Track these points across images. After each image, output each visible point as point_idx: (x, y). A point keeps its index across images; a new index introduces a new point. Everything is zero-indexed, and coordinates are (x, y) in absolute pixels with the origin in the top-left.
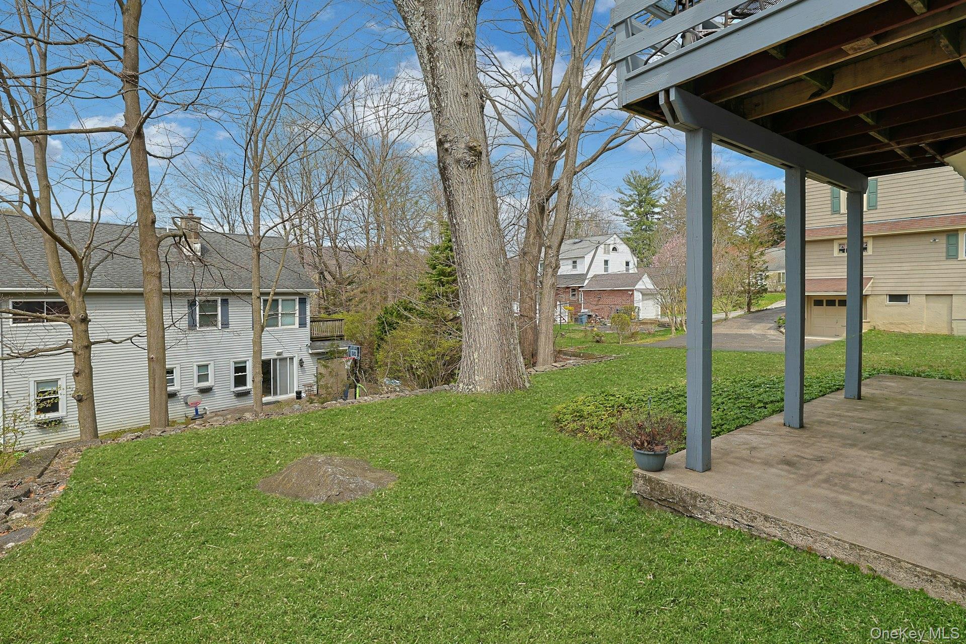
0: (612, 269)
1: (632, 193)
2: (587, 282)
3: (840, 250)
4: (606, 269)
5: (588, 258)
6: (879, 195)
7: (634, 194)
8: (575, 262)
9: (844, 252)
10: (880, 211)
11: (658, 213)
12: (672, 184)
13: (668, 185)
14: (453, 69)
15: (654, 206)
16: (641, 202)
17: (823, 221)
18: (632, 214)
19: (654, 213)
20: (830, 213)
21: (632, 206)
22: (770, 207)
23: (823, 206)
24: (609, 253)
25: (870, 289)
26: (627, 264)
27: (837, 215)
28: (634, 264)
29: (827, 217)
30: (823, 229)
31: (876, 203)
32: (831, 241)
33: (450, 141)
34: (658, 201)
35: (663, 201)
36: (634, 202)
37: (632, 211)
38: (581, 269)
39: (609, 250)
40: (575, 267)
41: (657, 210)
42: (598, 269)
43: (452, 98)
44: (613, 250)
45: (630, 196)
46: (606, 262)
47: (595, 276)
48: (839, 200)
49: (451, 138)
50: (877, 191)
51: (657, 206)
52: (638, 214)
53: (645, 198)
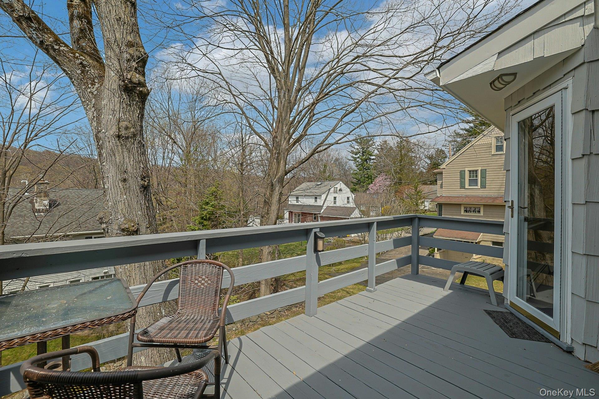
0: (339, 204)
1: (359, 147)
2: (322, 210)
3: (465, 211)
4: (335, 203)
5: (324, 197)
6: (487, 180)
7: (360, 148)
8: (316, 198)
9: (467, 212)
10: (488, 189)
11: (373, 159)
12: (382, 142)
13: (379, 143)
14: (113, 157)
15: (371, 155)
16: (363, 152)
17: (455, 192)
18: (358, 159)
19: (370, 159)
20: (459, 187)
21: (358, 155)
22: (435, 157)
23: (455, 183)
24: (337, 193)
25: (482, 237)
26: (348, 198)
27: (464, 189)
28: (352, 199)
29: (458, 190)
30: (455, 197)
31: (486, 184)
32: (460, 205)
33: (105, 223)
34: (373, 153)
35: (376, 152)
36: (360, 153)
37: (358, 158)
38: (320, 202)
39: (337, 191)
40: (316, 201)
41: (372, 157)
42: (330, 202)
43: (112, 182)
44: (339, 190)
45: (357, 149)
46: (335, 198)
47: (328, 207)
48: (465, 180)
49: (106, 220)
50: (486, 177)
51: (372, 155)
52: (362, 159)
53: (366, 150)
